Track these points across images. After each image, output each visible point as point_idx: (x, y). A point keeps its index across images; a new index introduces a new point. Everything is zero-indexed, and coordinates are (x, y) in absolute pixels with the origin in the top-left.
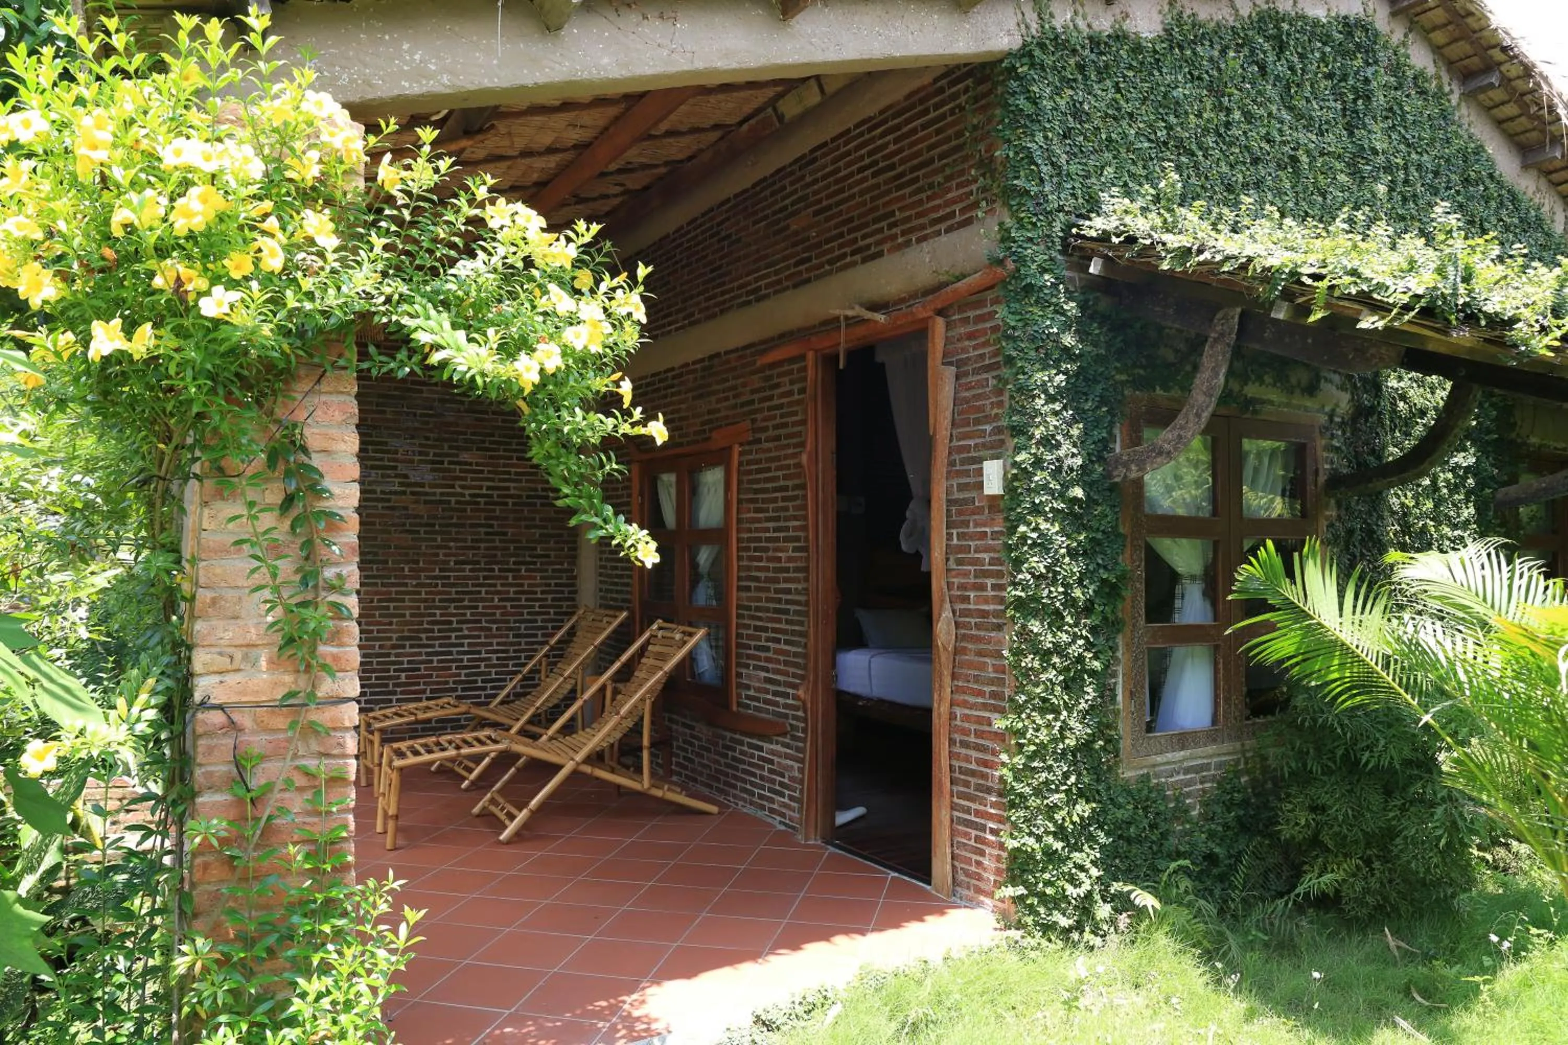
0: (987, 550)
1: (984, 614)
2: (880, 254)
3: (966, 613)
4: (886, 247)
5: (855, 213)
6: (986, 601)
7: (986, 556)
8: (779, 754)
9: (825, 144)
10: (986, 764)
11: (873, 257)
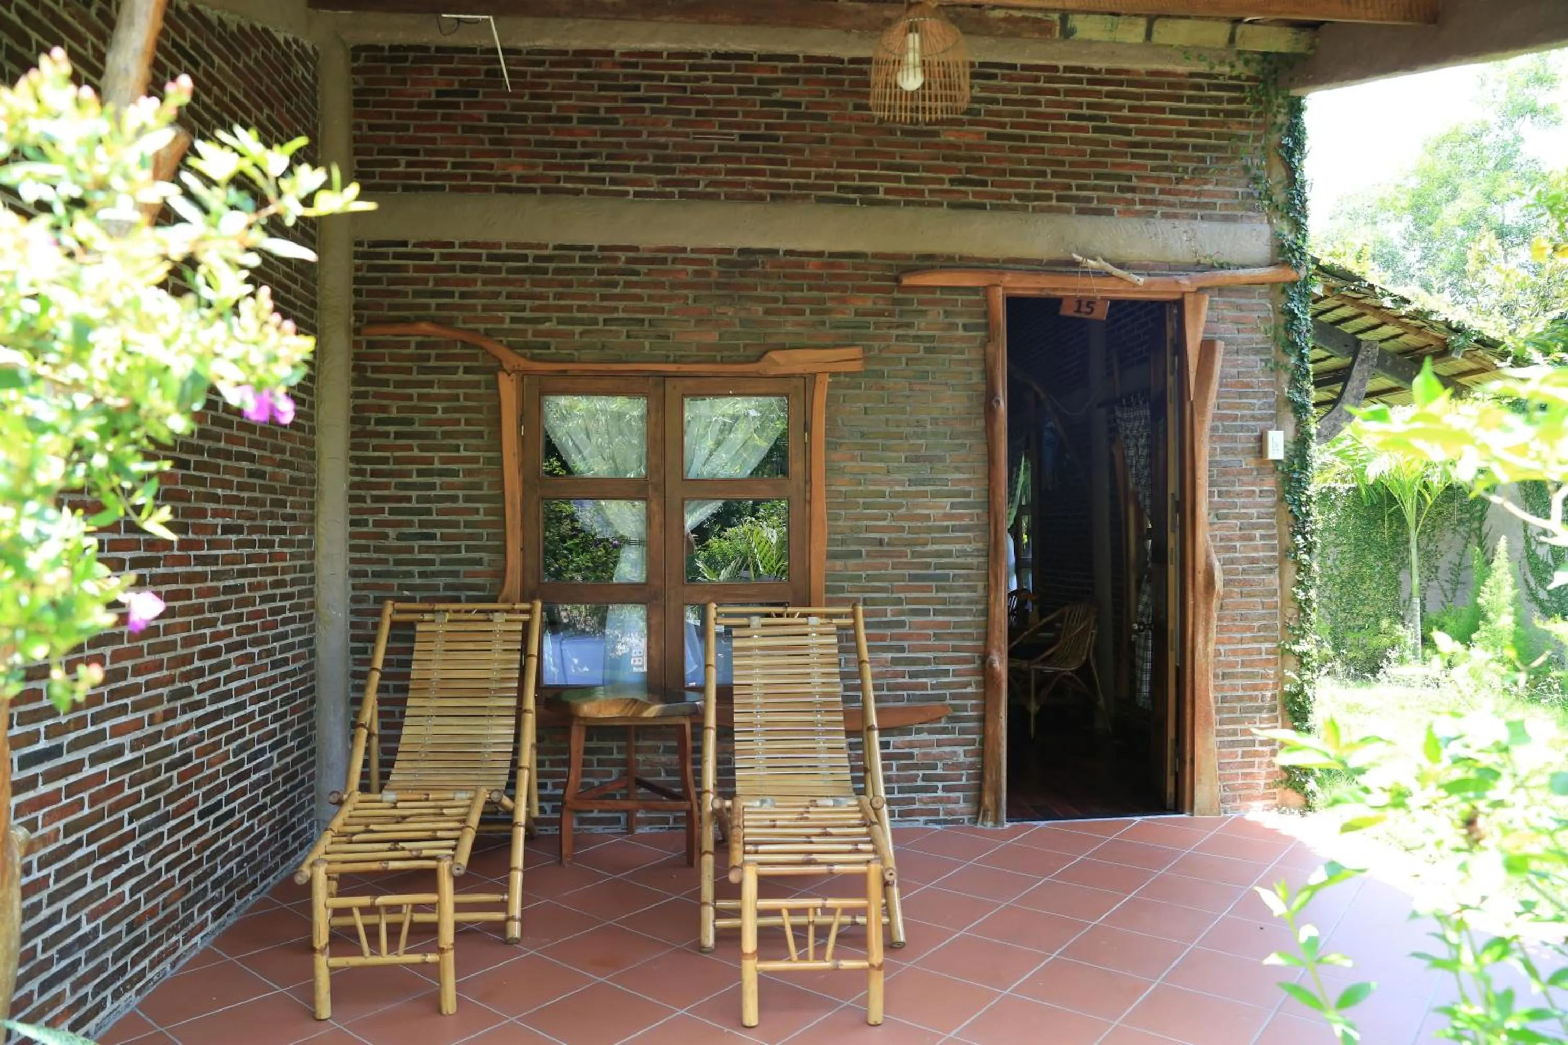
0: (1255, 505)
1: (1253, 561)
2: (1109, 213)
3: (1232, 561)
4: (1116, 208)
5: (1068, 159)
6: (1255, 549)
7: (1254, 511)
8: (921, 745)
9: (1013, 67)
10: (1254, 688)
11: (1097, 212)
